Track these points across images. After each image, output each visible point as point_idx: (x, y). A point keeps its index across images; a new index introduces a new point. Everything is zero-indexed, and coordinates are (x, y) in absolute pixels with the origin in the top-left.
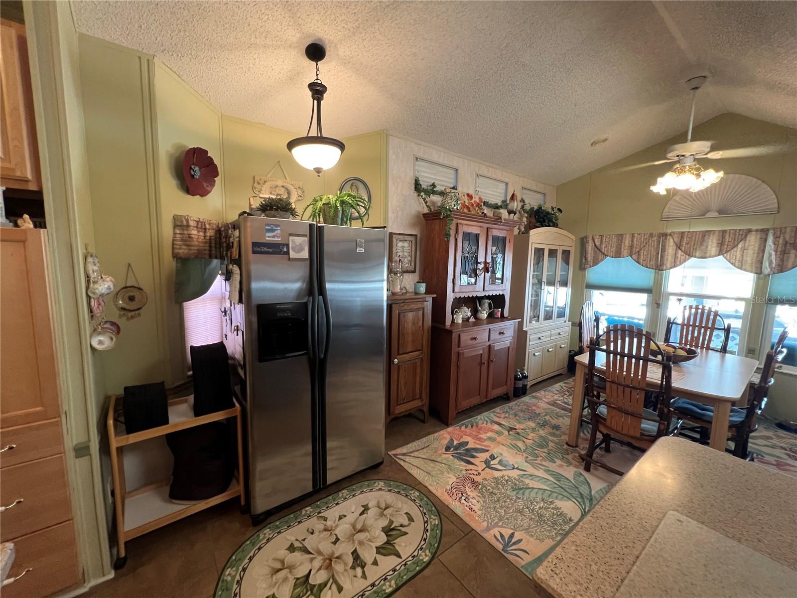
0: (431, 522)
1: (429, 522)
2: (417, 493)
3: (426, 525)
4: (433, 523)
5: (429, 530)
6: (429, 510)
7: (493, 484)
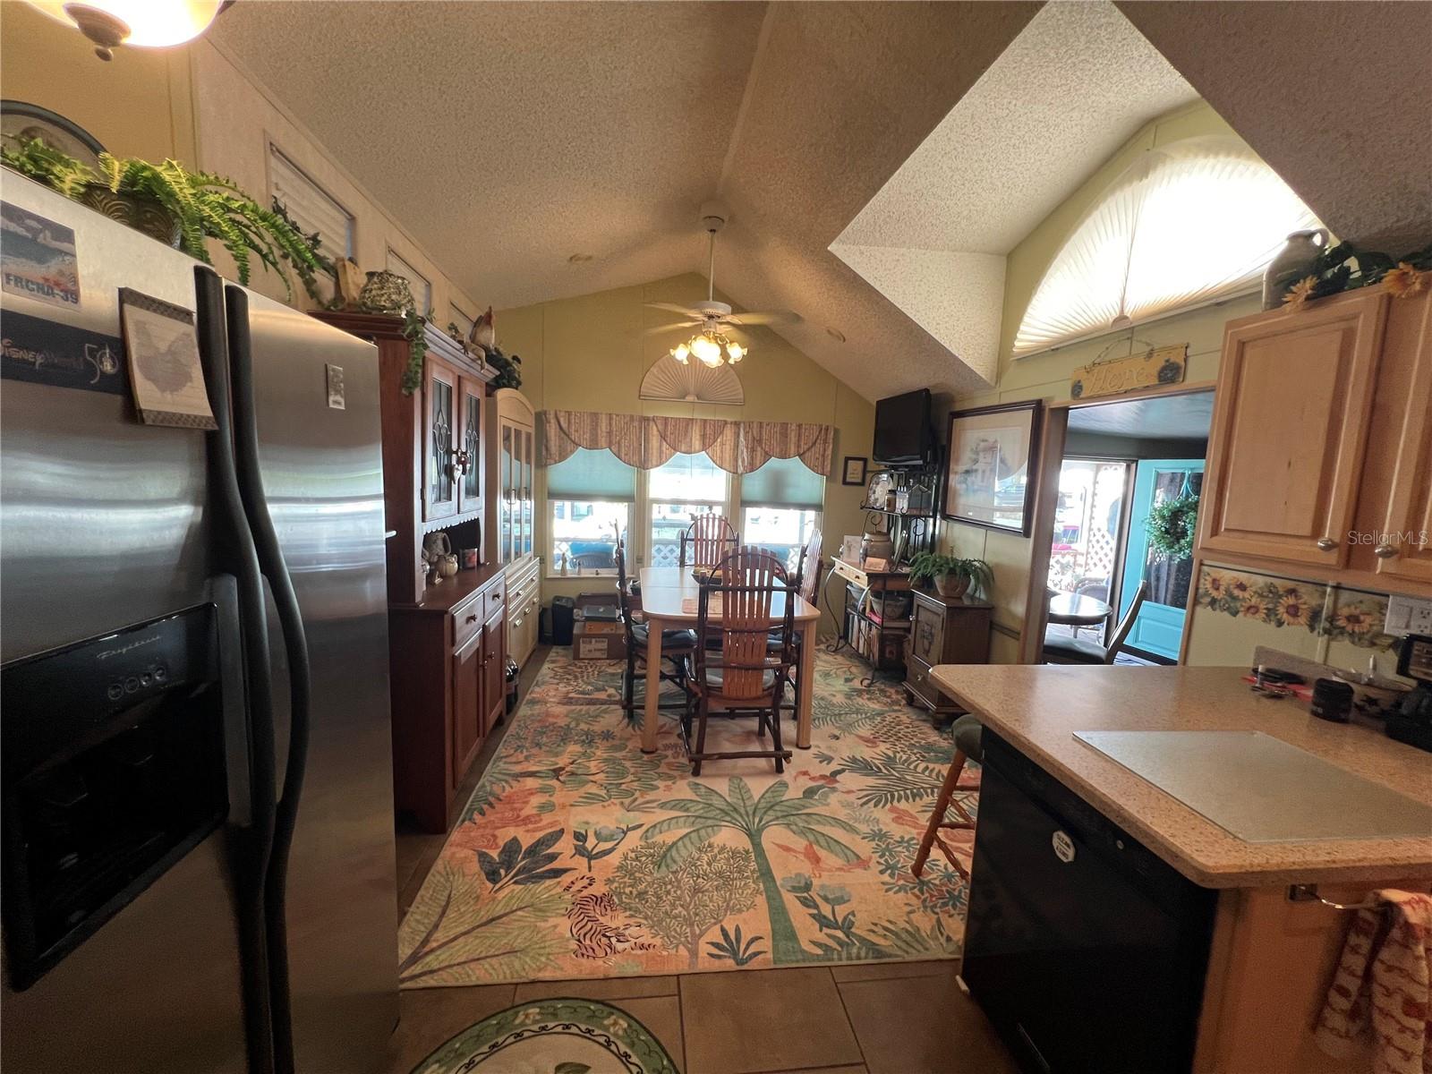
0: (615, 1035)
1: (612, 1039)
2: (534, 1011)
3: (613, 1047)
4: (621, 1032)
5: (629, 1052)
6: (589, 1017)
7: (626, 879)
